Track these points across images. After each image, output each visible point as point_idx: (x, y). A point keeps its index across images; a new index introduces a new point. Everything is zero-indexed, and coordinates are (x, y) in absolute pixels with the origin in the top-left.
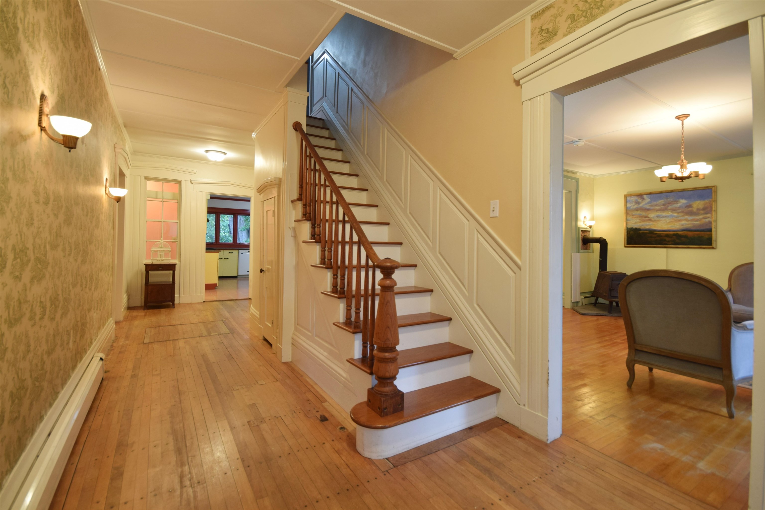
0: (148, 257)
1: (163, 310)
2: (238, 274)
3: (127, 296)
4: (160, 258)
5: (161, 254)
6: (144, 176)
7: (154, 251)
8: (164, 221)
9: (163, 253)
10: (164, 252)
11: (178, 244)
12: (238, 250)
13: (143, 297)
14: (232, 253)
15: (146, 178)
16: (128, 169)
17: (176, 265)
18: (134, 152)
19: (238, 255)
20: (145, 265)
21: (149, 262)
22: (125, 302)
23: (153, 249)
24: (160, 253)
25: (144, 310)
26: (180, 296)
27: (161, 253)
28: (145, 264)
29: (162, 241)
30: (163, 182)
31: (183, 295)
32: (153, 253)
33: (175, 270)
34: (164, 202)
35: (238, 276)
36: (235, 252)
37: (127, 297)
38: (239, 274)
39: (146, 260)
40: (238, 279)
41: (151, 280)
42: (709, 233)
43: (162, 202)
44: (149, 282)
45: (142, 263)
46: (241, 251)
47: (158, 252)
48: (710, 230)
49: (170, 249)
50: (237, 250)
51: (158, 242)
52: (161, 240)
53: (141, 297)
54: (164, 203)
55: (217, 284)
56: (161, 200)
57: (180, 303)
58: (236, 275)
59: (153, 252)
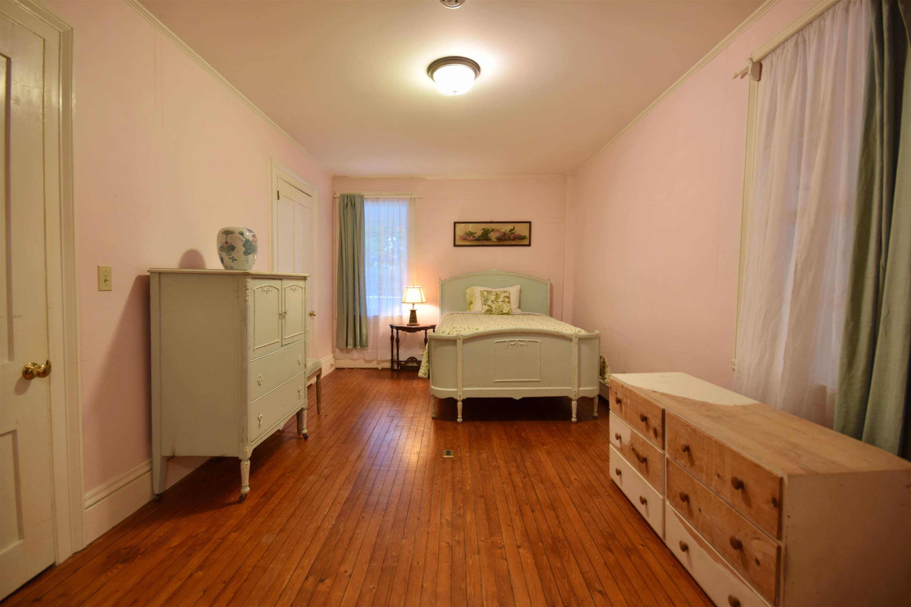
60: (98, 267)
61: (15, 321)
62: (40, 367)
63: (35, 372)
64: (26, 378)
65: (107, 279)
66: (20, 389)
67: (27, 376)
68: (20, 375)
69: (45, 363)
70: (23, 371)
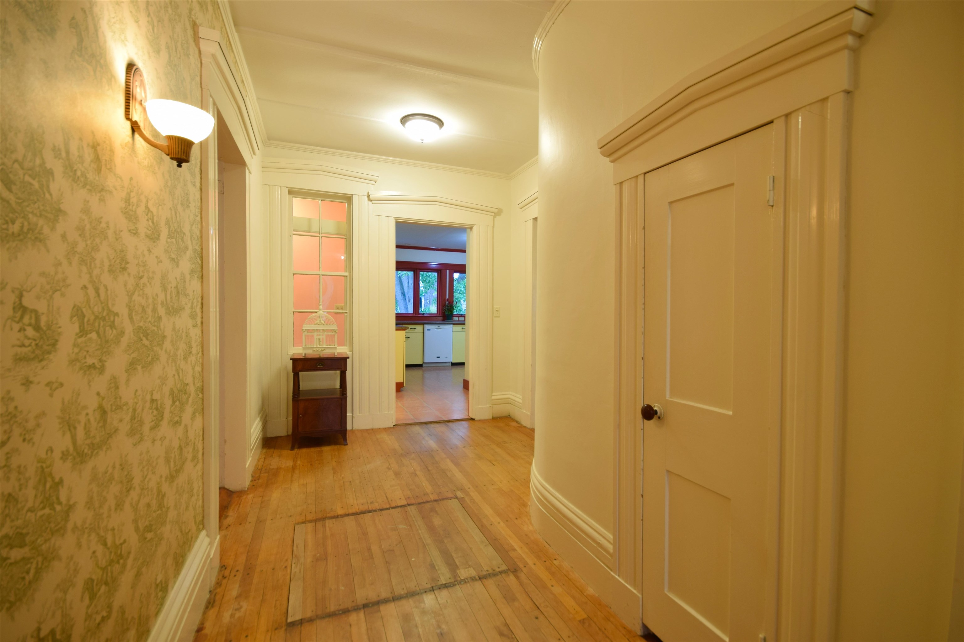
0: (297, 342)
1: (326, 449)
2: (424, 362)
3: (261, 420)
4: (318, 346)
5: (319, 337)
6: (287, 187)
7: (308, 331)
8: (323, 274)
9: (323, 335)
10: (325, 333)
11: (348, 316)
12: (424, 324)
13: (290, 418)
14: (415, 329)
15: (292, 192)
16: (254, 156)
17: (348, 359)
18: (269, 139)
19: (423, 332)
20: (292, 361)
21: (299, 351)
22: (259, 432)
23: (305, 327)
24: (317, 335)
25: (292, 449)
26: (354, 415)
27: (319, 335)
28: (293, 358)
29: (321, 312)
30: (320, 199)
31: (359, 413)
32: (305, 335)
33: (346, 370)
34: (322, 237)
35: (423, 364)
36: (419, 328)
37: (260, 424)
38: (426, 361)
39: (294, 348)
40: (423, 368)
41: (304, 385)
43: (319, 238)
44: (300, 390)
45: (288, 354)
46: (427, 327)
47: (315, 334)
49: (336, 328)
50: (422, 325)
51: (315, 314)
52: (320, 310)
53: (287, 419)
54: (322, 240)
55: (403, 383)
56: (318, 235)
57: (354, 429)
58: (420, 362)
59: (305, 333)
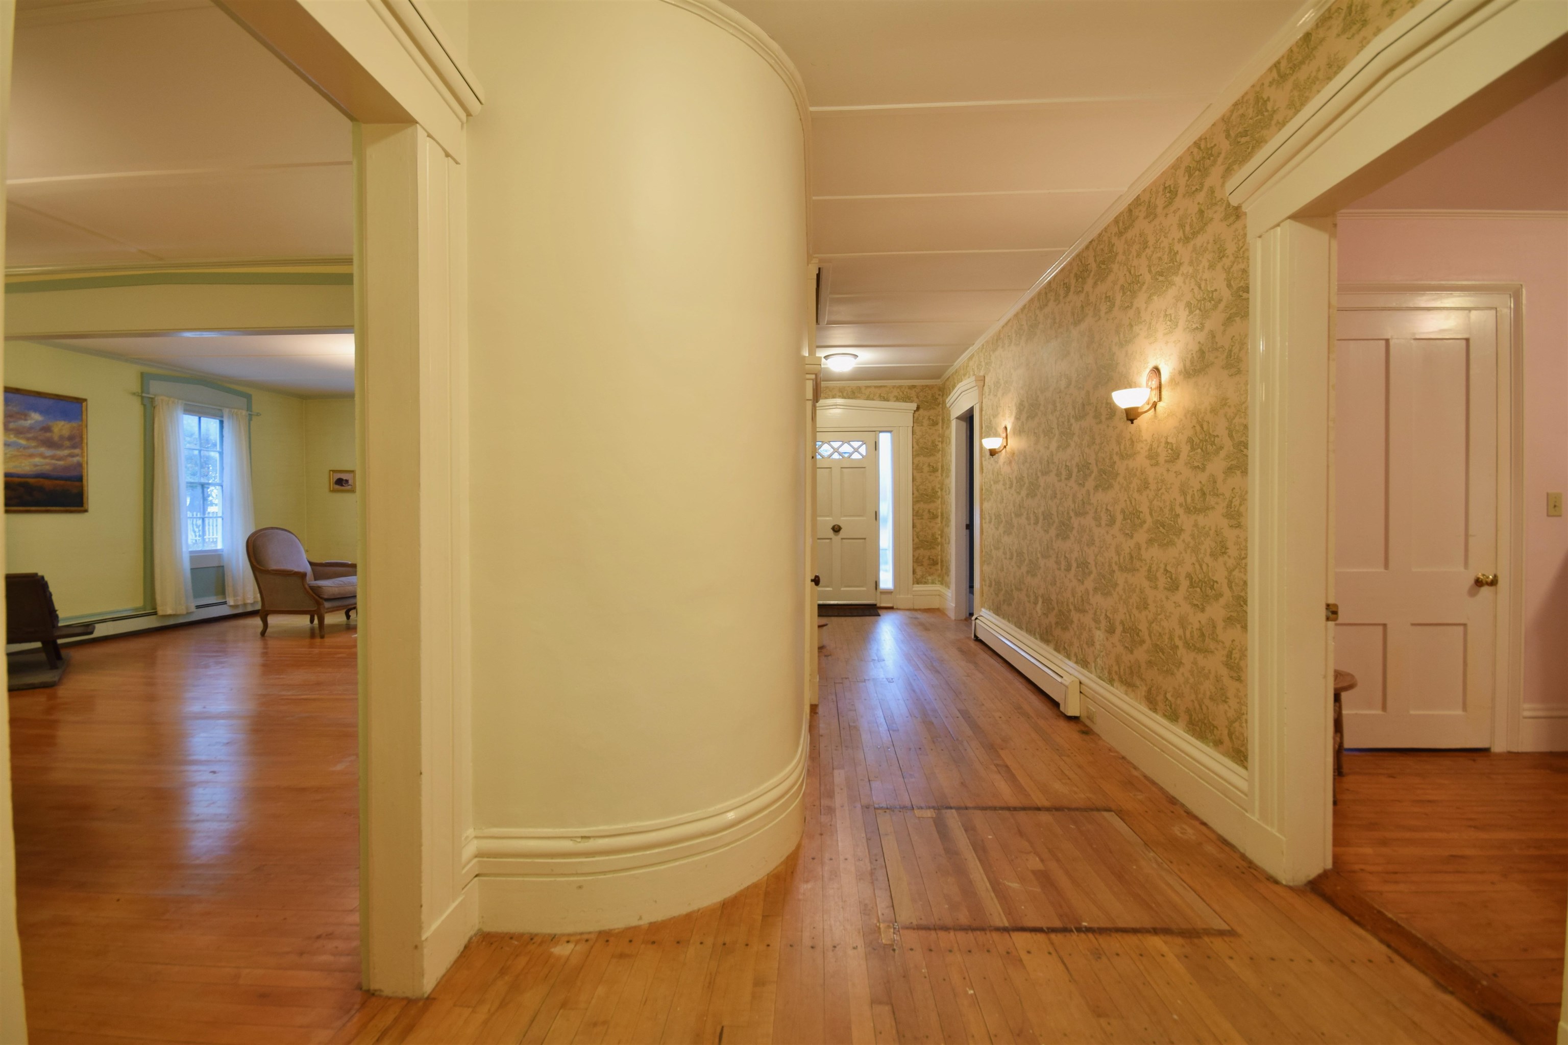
42: (77, 484)
48: (80, 479)
60: (1548, 494)
61: (1471, 540)
62: (1488, 577)
63: (1484, 582)
64: (1477, 585)
65: (1557, 504)
66: (1472, 593)
67: (1478, 584)
68: (1472, 581)
69: (1493, 575)
70: (1475, 580)
